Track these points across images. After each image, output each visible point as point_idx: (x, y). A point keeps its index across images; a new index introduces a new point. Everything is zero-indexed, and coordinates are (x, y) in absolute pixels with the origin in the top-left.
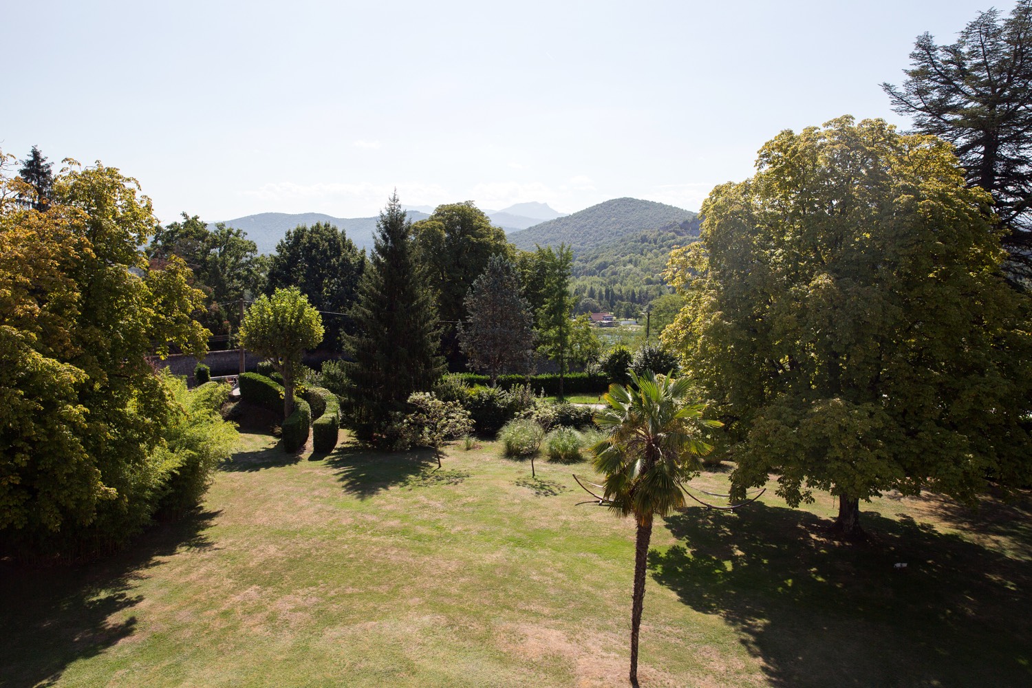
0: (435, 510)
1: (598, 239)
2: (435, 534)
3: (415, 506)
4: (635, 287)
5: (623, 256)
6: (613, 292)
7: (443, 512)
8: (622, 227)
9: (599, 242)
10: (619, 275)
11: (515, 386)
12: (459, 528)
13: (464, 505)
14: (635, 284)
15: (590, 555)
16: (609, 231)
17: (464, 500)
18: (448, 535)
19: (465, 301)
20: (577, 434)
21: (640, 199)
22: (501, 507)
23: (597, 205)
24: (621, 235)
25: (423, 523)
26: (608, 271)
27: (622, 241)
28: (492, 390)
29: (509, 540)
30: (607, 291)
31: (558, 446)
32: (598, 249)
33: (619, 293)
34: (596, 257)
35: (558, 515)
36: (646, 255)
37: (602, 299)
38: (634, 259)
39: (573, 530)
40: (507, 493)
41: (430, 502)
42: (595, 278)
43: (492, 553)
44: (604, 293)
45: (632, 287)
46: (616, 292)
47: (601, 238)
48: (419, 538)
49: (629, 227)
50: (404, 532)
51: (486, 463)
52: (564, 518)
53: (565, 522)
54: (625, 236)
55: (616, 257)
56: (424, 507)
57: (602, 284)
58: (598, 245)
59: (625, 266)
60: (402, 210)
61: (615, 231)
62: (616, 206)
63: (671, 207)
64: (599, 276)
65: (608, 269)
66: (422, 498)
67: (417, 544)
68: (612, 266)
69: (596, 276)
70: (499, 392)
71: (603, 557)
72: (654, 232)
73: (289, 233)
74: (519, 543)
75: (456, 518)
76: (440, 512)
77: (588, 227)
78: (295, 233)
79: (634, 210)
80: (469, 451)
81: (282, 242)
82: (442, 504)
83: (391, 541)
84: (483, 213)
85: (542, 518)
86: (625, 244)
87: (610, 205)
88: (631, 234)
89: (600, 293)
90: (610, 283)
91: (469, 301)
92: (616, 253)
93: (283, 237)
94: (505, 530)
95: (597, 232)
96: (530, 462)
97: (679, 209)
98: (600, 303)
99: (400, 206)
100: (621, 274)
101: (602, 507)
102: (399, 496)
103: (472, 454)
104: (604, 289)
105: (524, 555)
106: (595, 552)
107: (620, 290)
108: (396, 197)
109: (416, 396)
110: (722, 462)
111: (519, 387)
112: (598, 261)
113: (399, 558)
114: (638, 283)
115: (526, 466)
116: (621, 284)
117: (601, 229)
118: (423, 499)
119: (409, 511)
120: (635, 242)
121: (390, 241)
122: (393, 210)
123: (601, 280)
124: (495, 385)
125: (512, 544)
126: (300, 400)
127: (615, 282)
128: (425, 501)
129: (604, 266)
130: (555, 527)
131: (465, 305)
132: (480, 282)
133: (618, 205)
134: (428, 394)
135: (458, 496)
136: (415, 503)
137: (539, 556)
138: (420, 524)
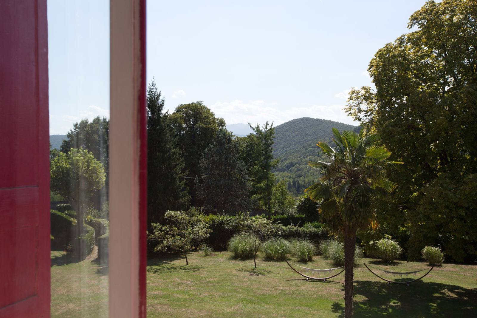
0: (187, 285)
1: (286, 147)
2: (188, 298)
3: (172, 284)
4: (314, 179)
5: (304, 158)
6: (298, 183)
7: (193, 286)
8: (303, 138)
9: (287, 149)
10: (303, 171)
11: (238, 213)
12: (205, 294)
13: (207, 282)
14: (314, 177)
15: (304, 308)
16: (294, 141)
17: (207, 280)
18: (197, 298)
19: (200, 164)
20: (286, 242)
21: (315, 118)
22: (234, 283)
23: (285, 123)
24: (303, 144)
25: (179, 292)
26: (294, 169)
27: (304, 147)
28: (222, 217)
29: (242, 300)
30: (294, 182)
31: (272, 250)
32: (286, 153)
33: (303, 183)
34: (286, 159)
35: (276, 286)
36: (321, 157)
37: (291, 188)
38: (313, 159)
39: (289, 294)
40: (238, 276)
41: (182, 281)
42: (286, 173)
43: (231, 307)
44: (292, 184)
45: (313, 179)
46: (301, 183)
47: (288, 146)
48: (177, 300)
49: (308, 138)
50: (166, 297)
51: (220, 262)
52: (281, 288)
53: (282, 290)
54: (305, 144)
55: (300, 159)
56: (178, 284)
57: (290, 178)
58: (286, 151)
59: (306, 164)
60: (158, 92)
61: (298, 141)
62: (298, 124)
63: (337, 123)
64: (288, 172)
65: (295, 167)
66: (176, 279)
67: (176, 303)
68: (298, 165)
69: (286, 172)
70: (228, 218)
71: (313, 309)
72: (326, 140)
73: (77, 124)
74: (250, 302)
75: (202, 289)
76: (191, 286)
77: (279, 138)
78: (80, 124)
79: (311, 126)
80: (207, 257)
81: (71, 131)
82: (191, 282)
83: (157, 301)
84: (210, 110)
85: (265, 288)
86: (306, 150)
87: (293, 123)
88: (309, 143)
89: (289, 184)
90: (297, 176)
91: (203, 163)
92: (299, 156)
93: (72, 128)
94: (238, 295)
95: (285, 142)
96: (253, 261)
97: (344, 124)
98: (290, 190)
99: (156, 89)
100: (304, 171)
101: (308, 282)
102: (160, 279)
103: (209, 258)
104: (292, 181)
105: (254, 308)
106: (307, 306)
107: (304, 181)
108: (154, 83)
109: (170, 213)
110: (395, 261)
111: (241, 214)
112: (287, 162)
113: (163, 309)
114: (316, 176)
115: (250, 264)
116: (305, 177)
117: (288, 140)
118: (178, 280)
119: (167, 286)
120: (313, 147)
121: (150, 113)
122: (152, 92)
123: (290, 175)
124: (224, 214)
125: (245, 302)
126: (87, 225)
127: (299, 176)
128: (179, 281)
129: (292, 165)
130: (274, 293)
131: (200, 166)
132: (210, 149)
133: (300, 123)
134: (179, 212)
135: (203, 278)
136: (172, 282)
137: (266, 308)
138: (177, 293)
